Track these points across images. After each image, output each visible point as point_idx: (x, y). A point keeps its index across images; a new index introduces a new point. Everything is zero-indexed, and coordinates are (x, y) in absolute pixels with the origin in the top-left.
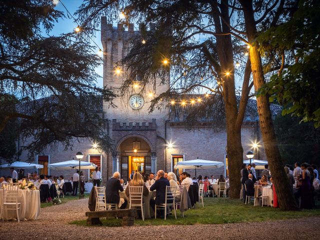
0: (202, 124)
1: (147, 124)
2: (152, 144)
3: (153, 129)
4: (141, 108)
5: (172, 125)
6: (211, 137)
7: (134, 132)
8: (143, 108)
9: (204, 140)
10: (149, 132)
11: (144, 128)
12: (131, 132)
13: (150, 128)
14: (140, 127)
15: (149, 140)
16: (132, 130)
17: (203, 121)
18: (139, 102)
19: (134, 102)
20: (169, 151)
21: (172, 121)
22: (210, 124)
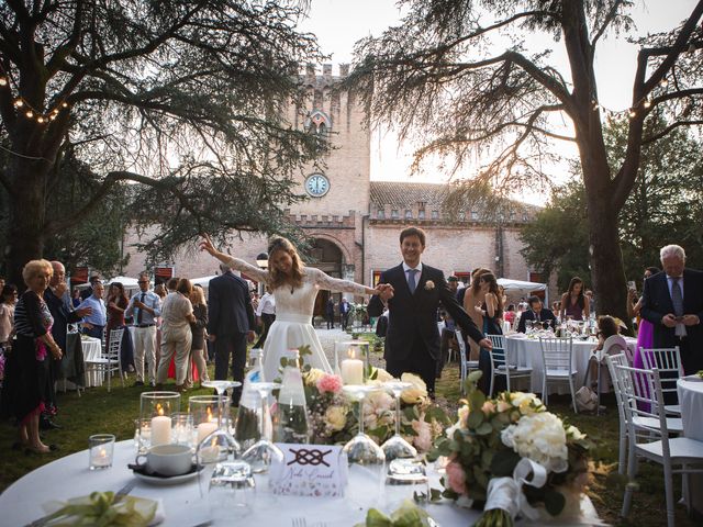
0: (420, 223)
1: (340, 219)
2: (348, 251)
3: (350, 226)
4: (325, 195)
5: (374, 222)
8: (327, 195)
10: (344, 232)
11: (336, 225)
13: (345, 225)
14: (329, 222)
16: (315, 228)
18: (320, 186)
19: (314, 185)
20: (368, 265)
21: (373, 217)
22: (431, 223)
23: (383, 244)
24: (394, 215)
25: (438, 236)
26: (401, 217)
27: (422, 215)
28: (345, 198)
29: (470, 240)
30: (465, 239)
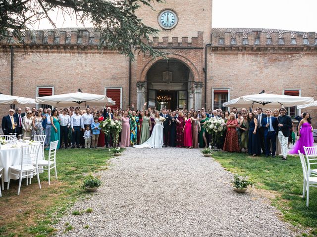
0: (255, 49)
2: (196, 69)
3: (199, 46)
4: (174, 27)
5: (215, 49)
6: (266, 67)
7: (170, 51)
8: (176, 27)
9: (256, 71)
10: (192, 52)
11: (186, 45)
12: (165, 51)
13: (194, 45)
14: (179, 43)
15: (192, 64)
16: (166, 48)
17: (257, 45)
18: (170, 20)
19: (165, 20)
20: (209, 85)
21: (215, 44)
22: (266, 49)
23: (222, 68)
24: (233, 43)
25: (271, 60)
26: (239, 44)
27: (257, 42)
28: (191, 30)
29: (300, 63)
30: (295, 63)
